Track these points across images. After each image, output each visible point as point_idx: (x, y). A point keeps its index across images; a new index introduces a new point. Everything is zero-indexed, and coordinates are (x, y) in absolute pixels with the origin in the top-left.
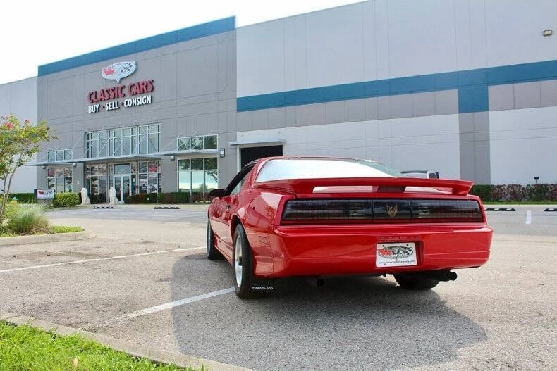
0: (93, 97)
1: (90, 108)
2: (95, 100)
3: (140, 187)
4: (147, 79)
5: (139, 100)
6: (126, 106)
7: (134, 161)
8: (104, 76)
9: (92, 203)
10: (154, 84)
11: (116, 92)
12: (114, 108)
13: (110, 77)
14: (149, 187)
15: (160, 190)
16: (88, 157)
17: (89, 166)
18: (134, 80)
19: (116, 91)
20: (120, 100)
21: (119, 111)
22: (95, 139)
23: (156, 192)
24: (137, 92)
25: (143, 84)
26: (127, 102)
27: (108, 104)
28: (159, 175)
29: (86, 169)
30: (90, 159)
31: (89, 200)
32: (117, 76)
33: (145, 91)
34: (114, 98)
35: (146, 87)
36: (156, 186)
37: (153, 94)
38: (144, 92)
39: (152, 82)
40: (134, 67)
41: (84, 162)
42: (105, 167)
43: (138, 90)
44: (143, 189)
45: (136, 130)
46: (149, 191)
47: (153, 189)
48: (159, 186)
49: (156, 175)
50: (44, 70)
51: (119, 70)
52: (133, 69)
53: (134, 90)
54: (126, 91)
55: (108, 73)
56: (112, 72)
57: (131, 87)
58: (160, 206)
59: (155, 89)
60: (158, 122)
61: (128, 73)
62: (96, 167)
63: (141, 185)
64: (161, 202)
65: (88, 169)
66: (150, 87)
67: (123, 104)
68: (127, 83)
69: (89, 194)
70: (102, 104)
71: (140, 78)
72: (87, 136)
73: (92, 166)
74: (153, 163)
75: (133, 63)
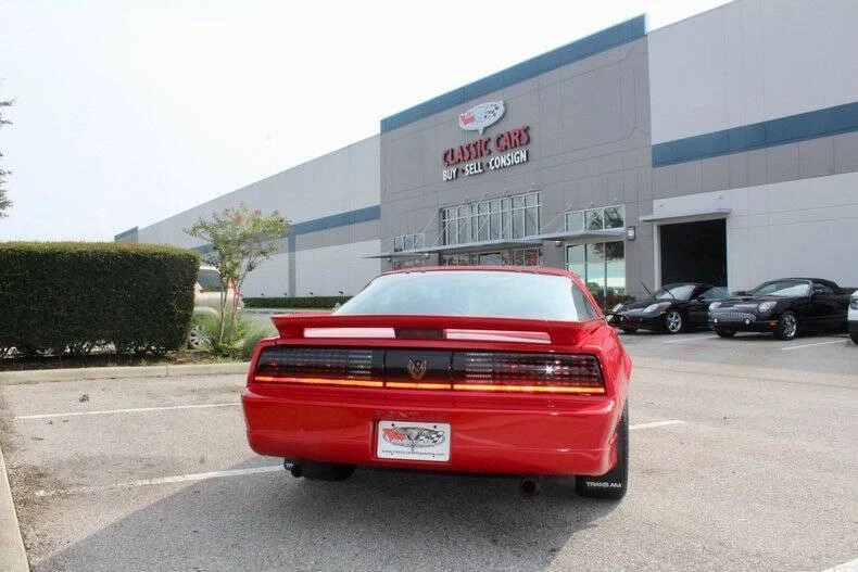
0: (449, 157)
1: (446, 174)
2: (451, 162)
4: (520, 125)
5: (510, 158)
6: (493, 168)
7: (505, 249)
8: (462, 124)
10: (530, 132)
11: (478, 149)
12: (476, 172)
13: (470, 127)
16: (444, 244)
17: (446, 257)
18: (502, 129)
19: (478, 147)
20: (485, 160)
21: (484, 177)
22: (453, 217)
24: (506, 147)
25: (515, 134)
26: (493, 162)
27: (470, 167)
29: (442, 261)
30: (447, 247)
32: (479, 125)
33: (518, 144)
34: (476, 157)
35: (520, 138)
37: (530, 147)
38: (516, 145)
39: (526, 130)
40: (502, 108)
41: (440, 253)
42: (466, 259)
43: (508, 143)
45: (507, 202)
50: (389, 125)
51: (482, 116)
52: (499, 113)
53: (502, 143)
54: (492, 146)
55: (467, 121)
56: (472, 120)
57: (499, 139)
59: (532, 141)
60: (537, 190)
61: (493, 119)
62: (456, 257)
65: (445, 261)
66: (524, 138)
67: (488, 165)
68: (493, 135)
70: (460, 166)
71: (511, 126)
72: (443, 213)
73: (451, 257)
74: (532, 251)
75: (500, 104)
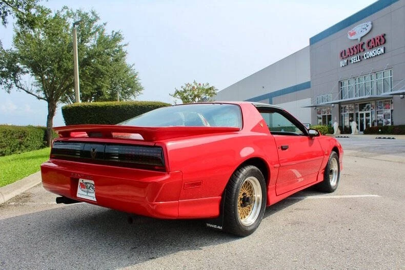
0: (343, 55)
1: (342, 63)
2: (344, 57)
3: (378, 121)
4: (380, 34)
5: (375, 52)
6: (365, 58)
7: (373, 100)
8: (349, 37)
10: (386, 37)
11: (358, 49)
12: (357, 61)
13: (353, 37)
14: (384, 121)
15: (392, 123)
16: (342, 99)
17: (343, 106)
18: (370, 37)
19: (358, 48)
20: (361, 54)
21: (362, 61)
22: (346, 85)
23: (390, 124)
24: (373, 46)
25: (377, 39)
26: (366, 55)
27: (354, 59)
28: (392, 111)
29: (340, 108)
31: (339, 131)
32: (358, 36)
33: (379, 44)
34: (357, 53)
35: (381, 40)
36: (390, 120)
37: (386, 45)
38: (378, 45)
39: (384, 36)
40: (370, 26)
41: (339, 103)
42: (353, 107)
43: (374, 44)
44: (380, 122)
45: (374, 76)
46: (384, 124)
47: (388, 123)
48: (392, 120)
49: (389, 111)
50: (313, 40)
51: (359, 31)
52: (369, 29)
53: (371, 45)
54: (365, 47)
55: (352, 35)
56: (354, 34)
57: (369, 43)
59: (387, 41)
60: (389, 68)
61: (365, 32)
62: (347, 106)
63: (378, 119)
65: (342, 108)
66: (383, 40)
67: (363, 57)
68: (366, 40)
70: (349, 59)
71: (376, 34)
72: (341, 84)
73: (345, 106)
74: (387, 101)
75: (369, 24)
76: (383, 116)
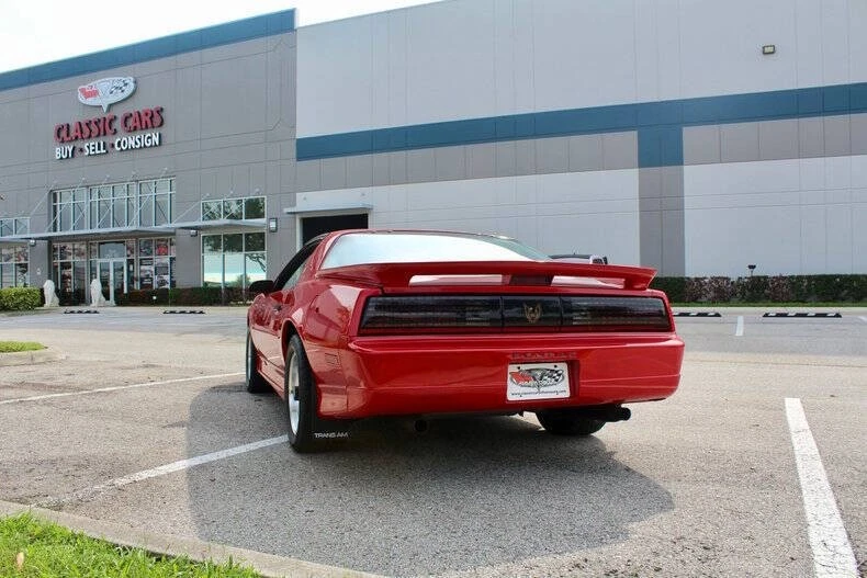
0: (63, 133)
1: (59, 152)
2: (66, 139)
3: (142, 280)
4: (152, 106)
5: (140, 139)
6: (118, 149)
7: (131, 237)
8: (82, 99)
9: (61, 304)
10: (163, 114)
11: (101, 127)
12: (97, 152)
13: (91, 101)
14: (156, 278)
15: (173, 284)
16: (55, 230)
17: (57, 245)
18: (131, 108)
19: (101, 125)
20: (109, 140)
21: (110, 156)
22: (66, 202)
23: (168, 286)
24: (135, 128)
25: (147, 114)
26: (119, 143)
27: (89, 146)
28: (172, 259)
29: (51, 250)
30: (58, 233)
31: (57, 300)
32: (104, 100)
33: (150, 126)
34: (99, 135)
35: (152, 120)
36: (167, 278)
37: (163, 130)
38: (147, 127)
39: (160, 111)
40: (132, 86)
41: (50, 240)
42: (84, 247)
43: (138, 124)
44: (146, 282)
45: (135, 187)
46: (155, 286)
47: (163, 283)
48: (171, 277)
49: (166, 260)
51: (106, 91)
52: (128, 90)
53: (131, 122)
54: (118, 125)
55: (88, 95)
56: (94, 94)
57: (126, 119)
58: (172, 309)
59: (166, 122)
60: (170, 176)
61: (121, 96)
62: (69, 246)
63: (143, 275)
64: (176, 303)
65: (55, 250)
66: (157, 120)
67: (113, 146)
68: (120, 113)
69: (57, 291)
70: (79, 144)
71: (141, 105)
72: (54, 196)
73: (63, 245)
74: (162, 240)
75: (130, 80)
76: (153, 270)
